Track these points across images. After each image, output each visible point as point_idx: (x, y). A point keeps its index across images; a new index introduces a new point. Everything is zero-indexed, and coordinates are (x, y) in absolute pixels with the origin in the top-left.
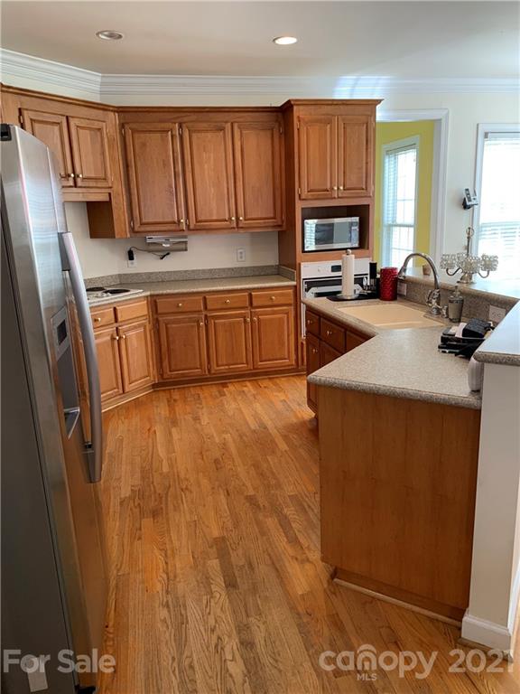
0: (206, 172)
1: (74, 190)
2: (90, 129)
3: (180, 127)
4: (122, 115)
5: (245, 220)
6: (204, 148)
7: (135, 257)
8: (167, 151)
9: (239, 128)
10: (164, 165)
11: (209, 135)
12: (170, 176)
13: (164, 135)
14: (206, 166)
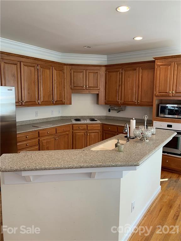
0: (128, 85)
1: (86, 90)
2: (93, 73)
3: (122, 70)
4: (106, 67)
5: (141, 102)
6: (129, 76)
7: (111, 111)
8: (117, 78)
9: (141, 69)
10: (116, 82)
11: (131, 72)
12: (117, 86)
13: (117, 73)
14: (129, 83)
